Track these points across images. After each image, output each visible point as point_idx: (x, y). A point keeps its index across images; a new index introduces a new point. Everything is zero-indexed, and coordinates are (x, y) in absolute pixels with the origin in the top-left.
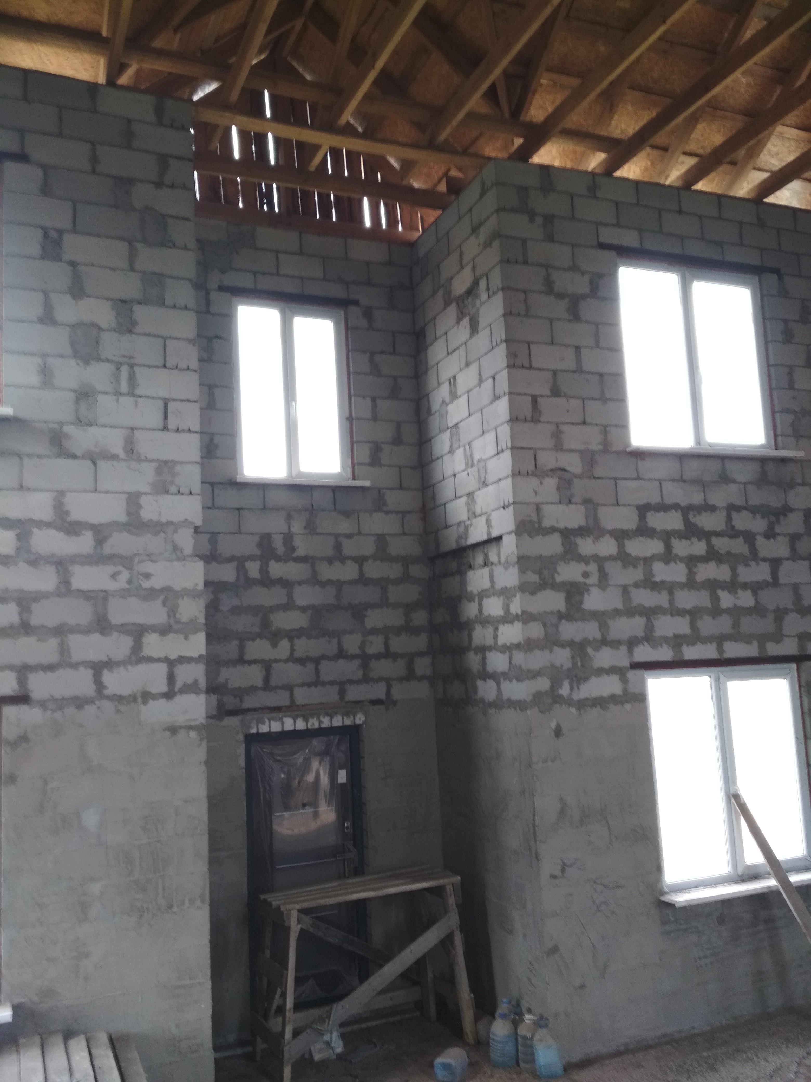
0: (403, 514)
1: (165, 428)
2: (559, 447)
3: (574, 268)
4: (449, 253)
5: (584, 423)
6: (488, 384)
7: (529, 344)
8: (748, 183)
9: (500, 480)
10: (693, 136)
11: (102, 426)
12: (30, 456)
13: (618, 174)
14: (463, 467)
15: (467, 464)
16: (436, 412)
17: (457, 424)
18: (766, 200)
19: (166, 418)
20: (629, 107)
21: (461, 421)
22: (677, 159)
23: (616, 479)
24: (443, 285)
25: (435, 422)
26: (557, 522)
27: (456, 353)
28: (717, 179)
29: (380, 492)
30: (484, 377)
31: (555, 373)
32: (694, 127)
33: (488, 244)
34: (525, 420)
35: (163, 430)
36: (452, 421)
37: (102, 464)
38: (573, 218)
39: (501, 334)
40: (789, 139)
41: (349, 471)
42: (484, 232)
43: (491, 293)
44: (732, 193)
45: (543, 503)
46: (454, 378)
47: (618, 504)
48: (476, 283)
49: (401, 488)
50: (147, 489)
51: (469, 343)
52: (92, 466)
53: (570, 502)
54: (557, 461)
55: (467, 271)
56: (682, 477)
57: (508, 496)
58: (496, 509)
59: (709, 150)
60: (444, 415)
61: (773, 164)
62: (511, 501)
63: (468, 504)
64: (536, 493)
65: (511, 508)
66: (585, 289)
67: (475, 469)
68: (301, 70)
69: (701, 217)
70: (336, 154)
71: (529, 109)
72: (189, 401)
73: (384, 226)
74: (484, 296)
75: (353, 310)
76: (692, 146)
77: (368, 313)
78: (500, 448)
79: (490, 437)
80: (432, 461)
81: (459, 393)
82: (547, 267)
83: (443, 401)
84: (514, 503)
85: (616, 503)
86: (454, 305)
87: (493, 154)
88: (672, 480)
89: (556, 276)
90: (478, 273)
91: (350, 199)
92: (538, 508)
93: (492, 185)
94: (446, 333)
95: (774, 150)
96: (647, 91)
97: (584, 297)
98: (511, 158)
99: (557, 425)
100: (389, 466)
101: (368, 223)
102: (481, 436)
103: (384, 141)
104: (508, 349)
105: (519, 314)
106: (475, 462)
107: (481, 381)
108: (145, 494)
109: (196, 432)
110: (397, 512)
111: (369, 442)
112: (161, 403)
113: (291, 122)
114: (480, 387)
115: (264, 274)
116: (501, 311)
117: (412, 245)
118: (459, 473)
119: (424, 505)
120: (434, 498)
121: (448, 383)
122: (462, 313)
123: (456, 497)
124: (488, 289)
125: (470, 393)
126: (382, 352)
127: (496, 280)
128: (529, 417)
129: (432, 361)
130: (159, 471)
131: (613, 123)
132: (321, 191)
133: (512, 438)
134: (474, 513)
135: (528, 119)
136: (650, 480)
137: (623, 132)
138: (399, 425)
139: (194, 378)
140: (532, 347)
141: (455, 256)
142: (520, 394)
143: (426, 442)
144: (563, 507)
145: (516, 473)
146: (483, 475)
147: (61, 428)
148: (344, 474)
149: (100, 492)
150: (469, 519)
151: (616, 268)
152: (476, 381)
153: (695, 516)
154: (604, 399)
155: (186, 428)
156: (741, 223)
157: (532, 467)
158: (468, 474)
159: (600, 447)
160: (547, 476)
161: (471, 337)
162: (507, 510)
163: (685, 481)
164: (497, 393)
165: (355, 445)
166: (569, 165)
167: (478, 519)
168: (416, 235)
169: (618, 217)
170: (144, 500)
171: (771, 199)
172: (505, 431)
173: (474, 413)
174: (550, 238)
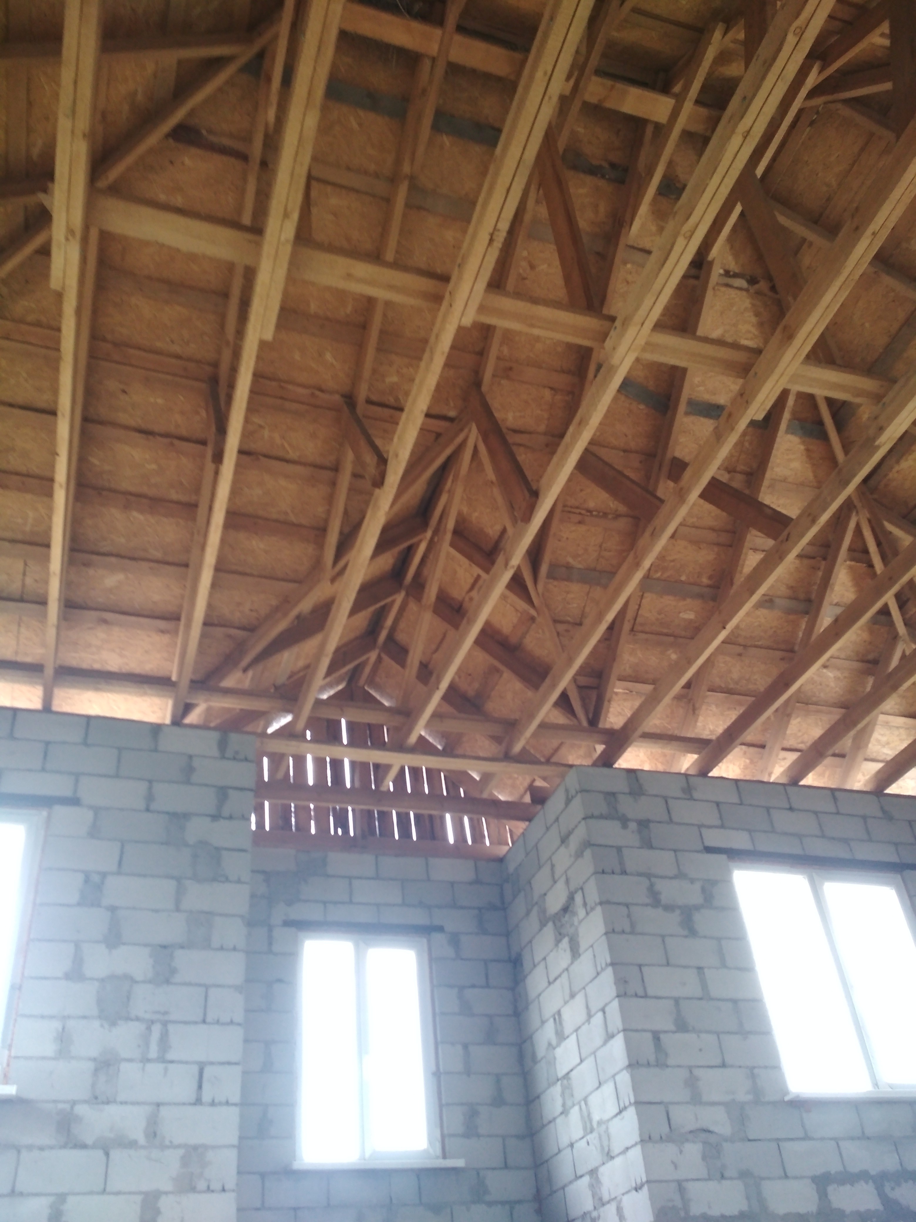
0: (511, 1204)
1: (198, 1101)
2: (696, 1099)
3: (680, 875)
4: (540, 867)
5: (723, 1065)
6: (598, 1018)
7: (640, 966)
8: (864, 775)
9: (627, 1149)
10: (789, 732)
11: (121, 1103)
12: (30, 1148)
13: (714, 773)
14: (581, 1133)
15: (585, 1129)
16: (542, 1059)
17: (568, 1073)
18: (888, 791)
19: (200, 1087)
20: (713, 708)
21: (572, 1070)
22: (777, 755)
23: (778, 1140)
24: (536, 903)
25: (542, 1072)
26: (710, 1207)
27: (558, 981)
28: (827, 773)
29: (478, 1174)
30: (593, 1011)
31: (677, 1001)
32: (788, 722)
33: (579, 854)
34: (648, 1064)
35: (195, 1104)
36: (561, 1071)
37: (116, 1154)
38: (671, 821)
39: (605, 957)
40: (898, 728)
41: (438, 1146)
42: (574, 842)
43: (588, 908)
44: (848, 787)
45: (687, 1180)
46: (559, 1013)
47: (786, 1177)
48: (571, 898)
49: (506, 1167)
50: (168, 1186)
51: (571, 969)
52: (104, 1158)
53: (723, 1177)
54: (697, 1119)
55: (561, 885)
56: (863, 1133)
57: (639, 1173)
58: (627, 1192)
59: (809, 743)
60: (552, 1063)
61: (887, 754)
62: (644, 1180)
63: (592, 1186)
64: (676, 1167)
65: (645, 1188)
66: (696, 898)
67: (595, 1135)
68: (378, 697)
69: (816, 813)
70: (416, 772)
71: (606, 716)
72: (229, 1063)
73: (470, 842)
74: (581, 913)
75: (437, 937)
76: (791, 742)
77: (455, 940)
78: (622, 1105)
79: (608, 1089)
80: (544, 1126)
81: (567, 1032)
82: (648, 876)
83: (550, 1044)
84: (648, 1182)
85: (783, 1175)
86: (550, 924)
87: (577, 762)
88: (852, 1139)
89: (660, 885)
90: (572, 888)
91: (431, 817)
92: (680, 1186)
93: (577, 793)
94: (544, 959)
95: (884, 739)
96: (730, 692)
97: (697, 908)
98: (595, 764)
99: (690, 1069)
100: (490, 1136)
101: (451, 840)
102: (597, 1088)
103: (464, 756)
104: (615, 973)
105: (623, 932)
106: (595, 1125)
107: (590, 1016)
108: (166, 1193)
109: (235, 1105)
110: (503, 1203)
111: (462, 1104)
112: (195, 1069)
113: (368, 745)
114: (589, 1024)
115: (335, 903)
116: (602, 929)
117: (501, 860)
118: (577, 1141)
119: (538, 1191)
120: (550, 1180)
121: (552, 1020)
122: (560, 934)
123: (578, 1177)
124: (585, 904)
125: (579, 1031)
126: (473, 986)
127: (593, 893)
128: (652, 1059)
129: (532, 994)
130: (185, 1161)
131: (699, 724)
132: (401, 810)
133: (634, 1089)
134: (601, 1199)
135: (608, 726)
136: (822, 1139)
137: (712, 732)
138: (498, 1078)
139: (238, 1033)
140: (645, 969)
141: (546, 869)
142: (637, 1031)
143: (533, 1100)
144: (712, 1184)
145: (646, 1139)
146: (605, 1143)
147: (72, 1108)
148: (431, 1151)
149: (109, 1193)
150: (595, 1208)
151: (729, 873)
152: (583, 1016)
153: (893, 1189)
154: (743, 1032)
155: (224, 1100)
156: (864, 818)
157: (665, 1129)
158: (588, 1143)
159: (750, 1097)
160: (687, 1140)
161: (572, 963)
162: (640, 1191)
163: (868, 1138)
164: (610, 1030)
165: (444, 1110)
166: (660, 768)
167: (607, 1207)
168: (505, 849)
169: (721, 818)
170: (164, 1203)
171: (893, 789)
172: (624, 1078)
173: (586, 1058)
174: (648, 844)
